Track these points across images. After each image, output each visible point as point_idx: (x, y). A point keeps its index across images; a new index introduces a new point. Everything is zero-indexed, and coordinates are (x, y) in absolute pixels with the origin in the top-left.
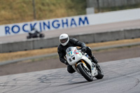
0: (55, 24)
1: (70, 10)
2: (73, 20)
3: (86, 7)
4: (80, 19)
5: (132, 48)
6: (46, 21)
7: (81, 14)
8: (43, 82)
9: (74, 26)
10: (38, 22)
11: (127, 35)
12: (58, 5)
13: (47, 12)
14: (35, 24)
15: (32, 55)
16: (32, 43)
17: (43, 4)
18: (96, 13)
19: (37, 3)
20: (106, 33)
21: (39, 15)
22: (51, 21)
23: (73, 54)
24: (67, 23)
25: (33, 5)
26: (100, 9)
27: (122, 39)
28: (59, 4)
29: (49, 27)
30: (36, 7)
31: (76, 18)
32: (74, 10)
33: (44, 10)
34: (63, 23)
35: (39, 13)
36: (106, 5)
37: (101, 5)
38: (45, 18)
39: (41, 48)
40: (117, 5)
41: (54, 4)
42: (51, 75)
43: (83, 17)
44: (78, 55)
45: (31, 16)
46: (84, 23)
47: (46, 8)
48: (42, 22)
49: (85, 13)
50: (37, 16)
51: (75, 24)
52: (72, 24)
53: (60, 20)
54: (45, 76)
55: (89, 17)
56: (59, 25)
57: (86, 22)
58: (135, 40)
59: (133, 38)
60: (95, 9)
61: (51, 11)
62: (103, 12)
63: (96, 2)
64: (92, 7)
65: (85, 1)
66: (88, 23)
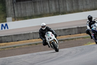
3: (6, 17)
4: (2, 25)
5: (38, 45)
7: (3, 22)
18: (13, 21)
20: (20, 35)
23: (50, 36)
26: (16, 18)
27: (31, 39)
40: (27, 15)
49: (6, 21)
62: (18, 20)
63: (13, 13)
64: (10, 17)
65: (6, 12)
66: (8, 28)
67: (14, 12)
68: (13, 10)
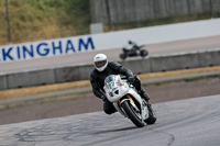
0: (42, 50)
1: (64, 28)
2: (69, 42)
4: (81, 41)
5: (162, 86)
6: (28, 45)
7: (82, 34)
8: (22, 140)
9: (70, 52)
10: (15, 46)
11: (155, 65)
12: (46, 20)
13: (29, 31)
14: (10, 49)
15: (5, 98)
16: (5, 79)
17: (23, 18)
18: (105, 31)
19: (13, 16)
21: (17, 35)
22: (35, 44)
23: (116, 85)
24: (60, 48)
25: (7, 19)
26: (111, 26)
27: (146, 72)
28: (48, 17)
29: (32, 54)
30: (11, 23)
31: (75, 40)
32: (70, 27)
33: (24, 28)
34: (54, 48)
35: (17, 31)
36: (121, 19)
37: (113, 19)
38: (27, 40)
39: (20, 87)
40: (138, 19)
41: (39, 18)
42: (35, 129)
43: (85, 38)
44: (123, 87)
45: (3, 36)
46: (86, 47)
47: (28, 23)
48: (21, 46)
49: (88, 32)
50: (13, 37)
51: (72, 48)
52: (67, 49)
53: (49, 42)
54: (25, 130)
55: (94, 37)
56: (48, 51)
57: (90, 46)
58: (168, 73)
59: (164, 71)
60: (104, 25)
61: (35, 29)
62: (116, 30)
63: (105, 14)
64: (99, 22)
65: (89, 12)
66: (93, 47)
67: (108, 12)
68: (104, 6)
